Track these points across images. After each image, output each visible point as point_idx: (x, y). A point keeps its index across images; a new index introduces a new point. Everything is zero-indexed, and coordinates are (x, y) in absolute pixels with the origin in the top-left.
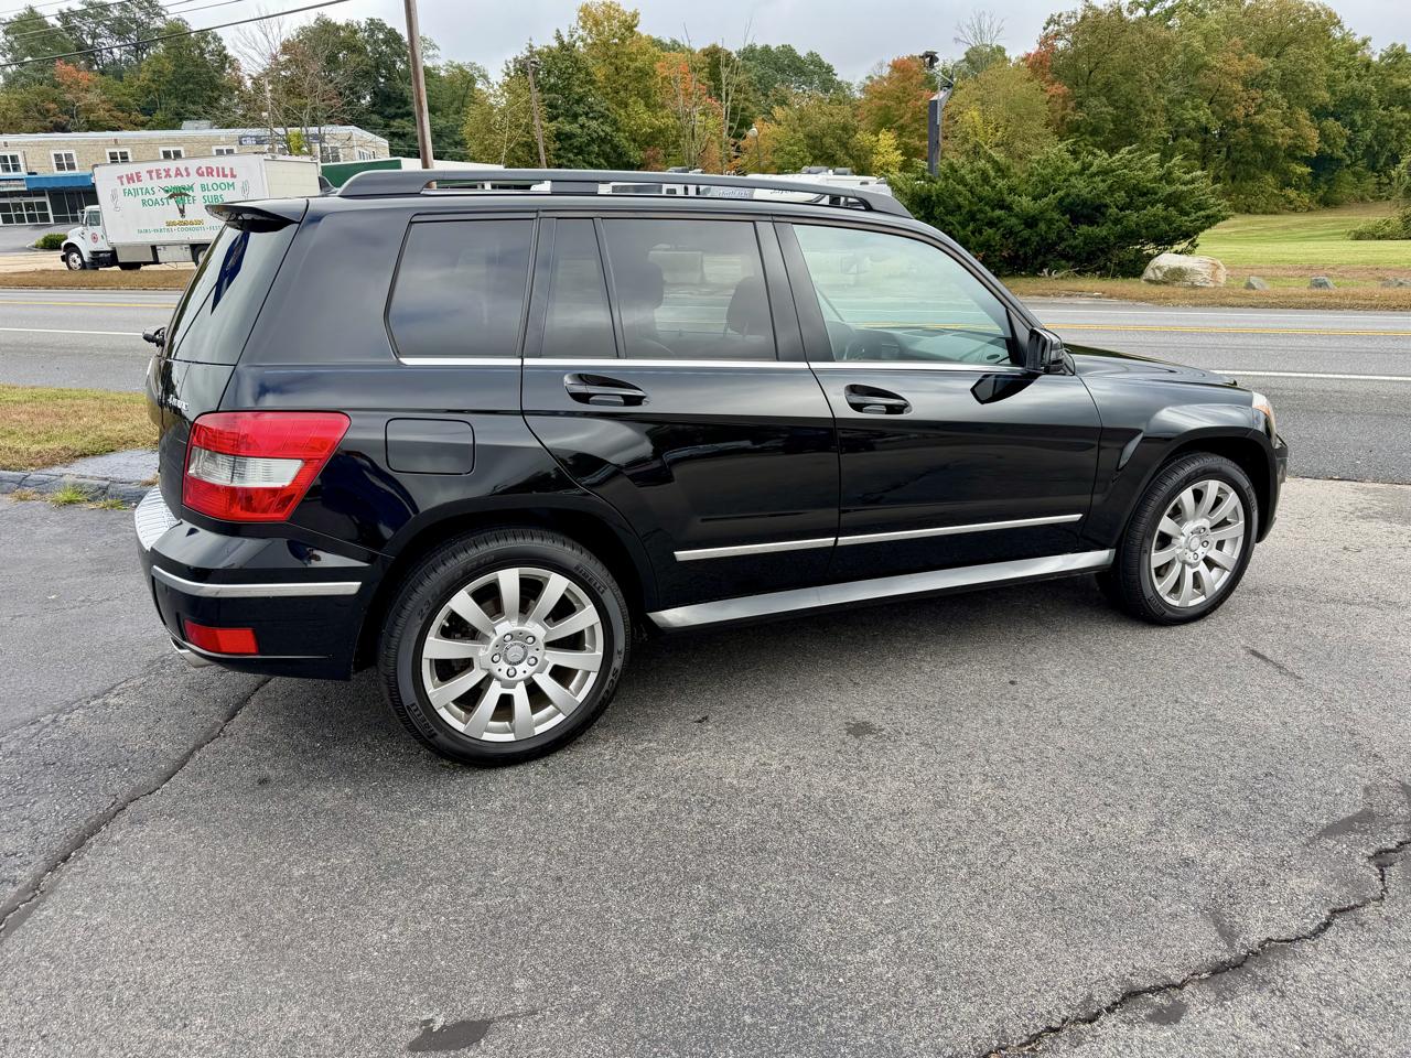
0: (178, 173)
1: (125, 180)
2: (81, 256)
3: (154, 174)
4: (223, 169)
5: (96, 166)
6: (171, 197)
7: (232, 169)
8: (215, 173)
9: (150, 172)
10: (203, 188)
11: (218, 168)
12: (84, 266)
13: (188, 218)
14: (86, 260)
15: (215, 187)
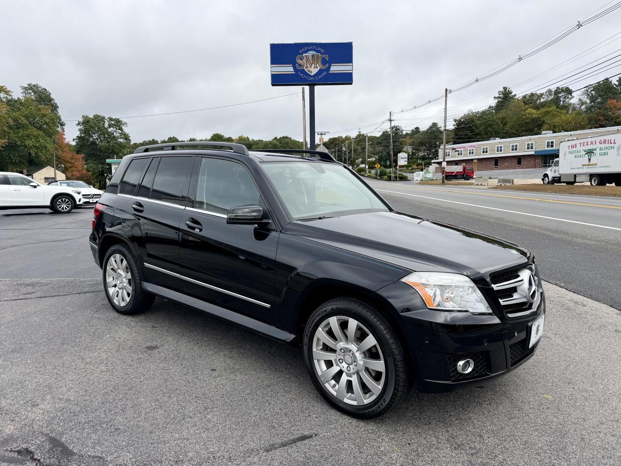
0: (592, 143)
1: (570, 147)
2: (548, 179)
3: (582, 144)
4: (611, 140)
5: (561, 142)
6: (586, 154)
7: (614, 140)
8: (607, 142)
9: (580, 144)
10: (600, 149)
11: (608, 140)
12: (549, 183)
13: (591, 163)
14: (550, 180)
15: (606, 148)
